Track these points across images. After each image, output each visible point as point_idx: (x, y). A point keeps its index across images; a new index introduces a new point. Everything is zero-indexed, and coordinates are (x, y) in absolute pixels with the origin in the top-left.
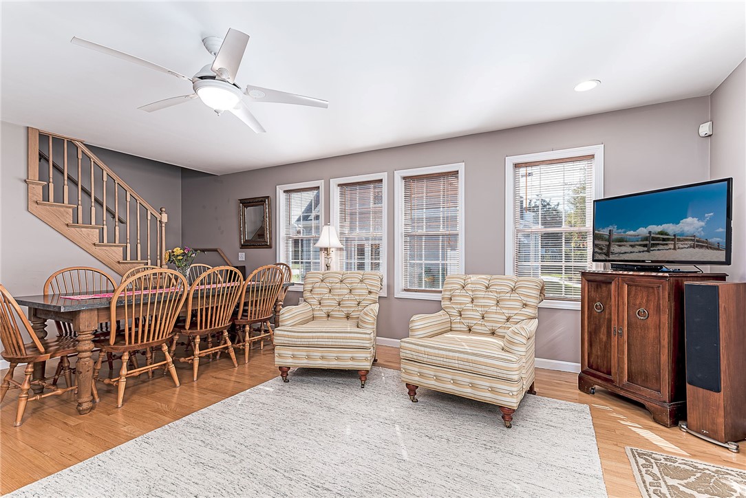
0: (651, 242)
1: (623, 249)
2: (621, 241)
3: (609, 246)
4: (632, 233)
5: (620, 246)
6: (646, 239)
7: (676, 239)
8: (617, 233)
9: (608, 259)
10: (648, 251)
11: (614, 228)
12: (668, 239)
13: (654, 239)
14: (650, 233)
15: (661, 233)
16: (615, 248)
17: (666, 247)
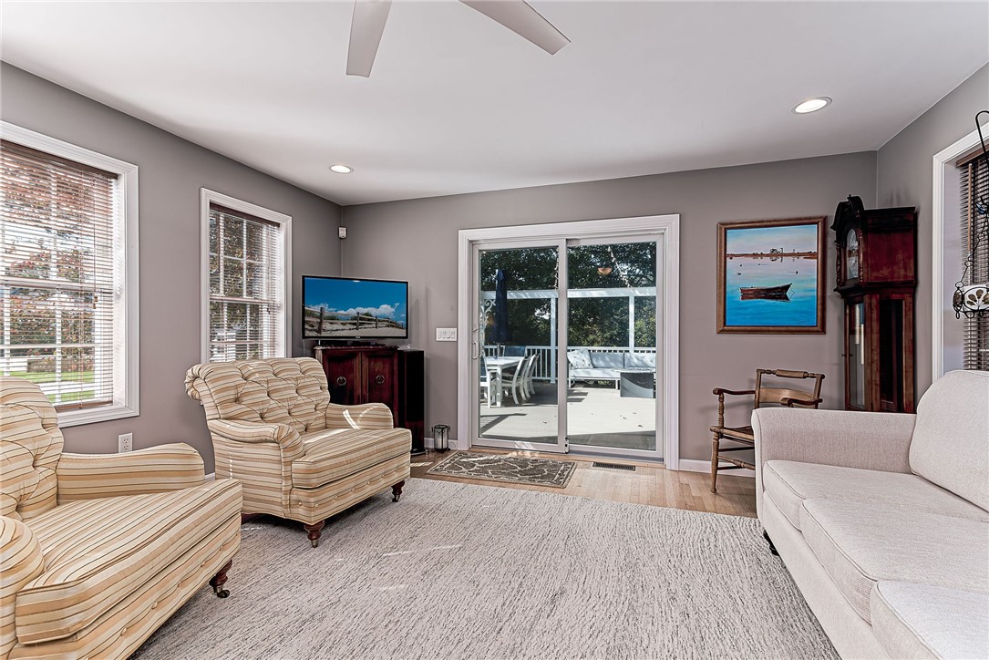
0: (359, 321)
1: (335, 327)
2: (333, 319)
3: (320, 323)
4: (342, 312)
5: (331, 323)
6: (355, 318)
7: (377, 320)
8: (328, 311)
9: (319, 335)
10: (357, 329)
11: (326, 307)
12: (372, 320)
13: (361, 319)
14: (358, 313)
15: (367, 314)
16: (326, 325)
17: (370, 326)
